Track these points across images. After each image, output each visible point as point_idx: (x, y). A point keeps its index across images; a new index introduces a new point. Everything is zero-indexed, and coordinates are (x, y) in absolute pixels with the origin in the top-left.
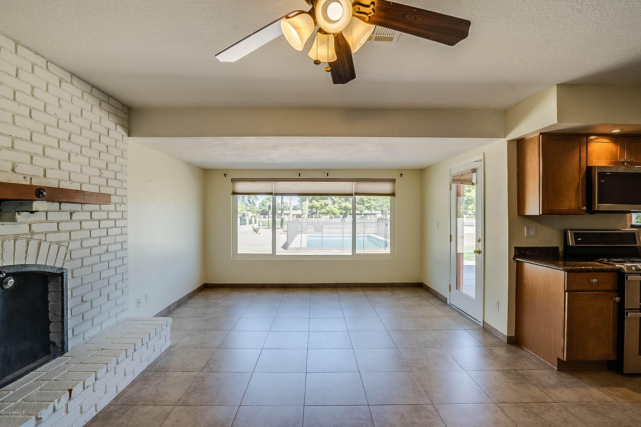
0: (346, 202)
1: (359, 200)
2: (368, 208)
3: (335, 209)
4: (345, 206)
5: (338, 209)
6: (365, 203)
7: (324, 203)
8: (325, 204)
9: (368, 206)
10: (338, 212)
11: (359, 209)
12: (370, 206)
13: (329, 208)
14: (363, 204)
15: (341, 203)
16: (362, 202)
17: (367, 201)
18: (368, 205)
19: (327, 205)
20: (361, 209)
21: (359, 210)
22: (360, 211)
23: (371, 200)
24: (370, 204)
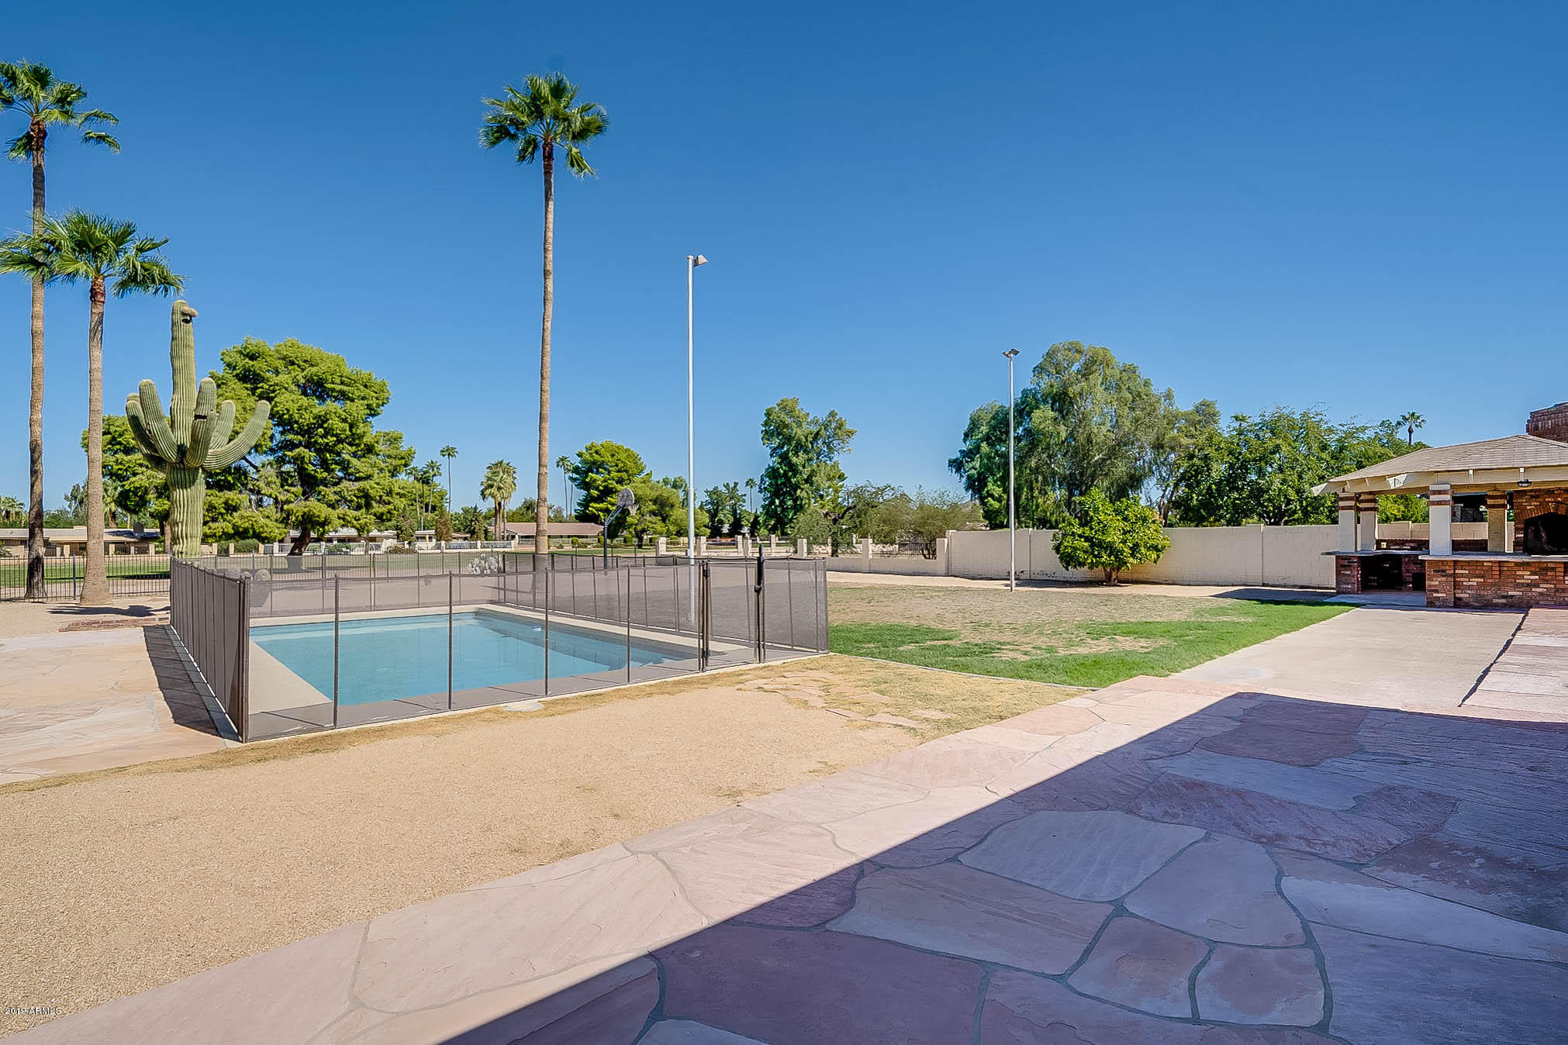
0: (306, 499)
1: (354, 495)
2: (383, 521)
3: (267, 521)
4: (305, 513)
5: (276, 521)
6: (374, 504)
7: (223, 500)
8: (226, 503)
9: (382, 514)
10: (274, 529)
11: (355, 522)
12: (389, 512)
13: (242, 517)
14: (368, 506)
15: (288, 502)
16: (363, 501)
17: (381, 497)
18: (383, 509)
19: (235, 509)
20: (361, 521)
21: (354, 527)
22: (357, 529)
23: (394, 496)
24: (391, 507)
